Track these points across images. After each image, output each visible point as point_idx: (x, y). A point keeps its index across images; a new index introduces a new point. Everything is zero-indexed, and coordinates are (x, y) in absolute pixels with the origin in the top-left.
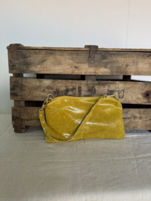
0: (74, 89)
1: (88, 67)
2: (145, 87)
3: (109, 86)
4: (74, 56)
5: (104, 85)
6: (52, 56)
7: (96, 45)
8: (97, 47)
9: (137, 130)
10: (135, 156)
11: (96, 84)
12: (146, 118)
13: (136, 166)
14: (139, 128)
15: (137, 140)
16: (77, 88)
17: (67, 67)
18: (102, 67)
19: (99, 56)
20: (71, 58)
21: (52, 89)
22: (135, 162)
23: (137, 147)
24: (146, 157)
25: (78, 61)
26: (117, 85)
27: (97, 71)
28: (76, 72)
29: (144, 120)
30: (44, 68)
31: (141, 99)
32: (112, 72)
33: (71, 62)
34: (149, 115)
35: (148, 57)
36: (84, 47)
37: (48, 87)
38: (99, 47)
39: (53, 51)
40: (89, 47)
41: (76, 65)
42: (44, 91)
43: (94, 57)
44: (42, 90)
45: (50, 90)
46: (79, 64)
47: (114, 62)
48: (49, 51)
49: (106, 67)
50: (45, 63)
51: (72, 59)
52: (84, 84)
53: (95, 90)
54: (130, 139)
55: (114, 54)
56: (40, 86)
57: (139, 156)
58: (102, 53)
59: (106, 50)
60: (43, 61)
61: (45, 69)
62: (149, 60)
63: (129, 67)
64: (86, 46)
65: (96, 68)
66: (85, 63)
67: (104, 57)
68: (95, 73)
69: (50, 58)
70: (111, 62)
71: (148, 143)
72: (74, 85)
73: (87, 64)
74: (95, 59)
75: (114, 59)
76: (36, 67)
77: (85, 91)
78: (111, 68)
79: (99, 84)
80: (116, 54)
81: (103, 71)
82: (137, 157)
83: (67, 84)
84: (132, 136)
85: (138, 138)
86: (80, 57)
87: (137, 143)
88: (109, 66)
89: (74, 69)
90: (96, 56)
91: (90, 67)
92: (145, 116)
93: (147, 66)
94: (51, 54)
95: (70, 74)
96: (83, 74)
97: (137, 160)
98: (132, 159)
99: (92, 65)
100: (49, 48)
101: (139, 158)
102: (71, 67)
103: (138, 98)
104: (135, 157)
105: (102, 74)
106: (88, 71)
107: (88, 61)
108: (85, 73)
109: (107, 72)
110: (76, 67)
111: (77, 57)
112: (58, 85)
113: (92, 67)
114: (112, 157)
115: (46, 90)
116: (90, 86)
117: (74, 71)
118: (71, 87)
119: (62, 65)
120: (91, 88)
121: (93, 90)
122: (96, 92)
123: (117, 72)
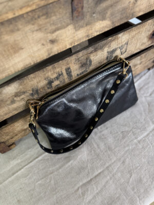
0: (60, 75)
1: (73, 31)
3: (110, 46)
4: (42, 21)
5: (102, 48)
11: (91, 53)
16: (64, 72)
17: (35, 49)
18: (98, 20)
20: (36, 27)
21: (24, 93)
25: (54, 27)
26: (120, 40)
27: (91, 32)
28: (56, 49)
32: (113, 23)
33: (39, 35)
37: (17, 95)
41: (51, 37)
42: (13, 102)
43: (82, 8)
44: (8, 102)
45: (23, 96)
46: (57, 33)
49: (103, 19)
51: (40, 30)
52: (73, 61)
53: (91, 61)
65: (88, 27)
66: (68, 25)
68: (88, 36)
70: (111, 6)
72: (58, 70)
73: (71, 27)
77: (77, 70)
79: (96, 50)
83: (47, 75)
86: (54, 18)
88: (108, 14)
89: (50, 46)
99: (81, 23)
102: (43, 45)
106: (76, 38)
107: (73, 19)
108: (71, 44)
109: (106, 27)
110: (52, 42)
111: (47, 20)
112: (32, 83)
113: (82, 27)
114: (136, 138)
115: (15, 99)
116: (83, 59)
117: (51, 49)
118: (55, 75)
119: (22, 49)
120: (85, 61)
121: (88, 62)
122: (92, 63)
123: (121, 19)
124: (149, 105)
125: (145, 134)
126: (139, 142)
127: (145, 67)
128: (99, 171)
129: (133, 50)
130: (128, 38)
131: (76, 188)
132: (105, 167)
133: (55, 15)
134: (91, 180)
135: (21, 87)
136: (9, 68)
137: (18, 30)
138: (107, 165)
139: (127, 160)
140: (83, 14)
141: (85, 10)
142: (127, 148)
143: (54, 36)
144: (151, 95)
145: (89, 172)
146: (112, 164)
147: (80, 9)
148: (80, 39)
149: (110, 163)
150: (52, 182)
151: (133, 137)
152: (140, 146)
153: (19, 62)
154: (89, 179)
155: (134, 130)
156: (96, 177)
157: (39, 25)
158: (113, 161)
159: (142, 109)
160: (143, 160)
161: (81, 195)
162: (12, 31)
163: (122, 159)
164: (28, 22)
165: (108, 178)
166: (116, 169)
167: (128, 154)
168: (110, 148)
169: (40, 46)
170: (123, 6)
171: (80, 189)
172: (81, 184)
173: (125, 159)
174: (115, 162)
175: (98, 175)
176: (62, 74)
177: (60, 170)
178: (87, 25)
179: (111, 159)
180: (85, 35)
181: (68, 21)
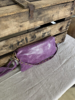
0: (23, 40)
1: (29, 23)
3: (43, 31)
4: (18, 18)
5: (40, 31)
11: (36, 33)
13: (64, 71)
16: (25, 39)
17: (14, 28)
18: (39, 20)
19: (36, 13)
20: (15, 20)
21: (7, 46)
25: (22, 21)
26: (47, 29)
27: (36, 25)
28: (22, 29)
32: (44, 22)
33: (16, 23)
37: (4, 46)
41: (20, 24)
43: (33, 15)
45: (6, 47)
46: (23, 23)
47: (46, 15)
49: (41, 20)
51: (16, 21)
52: (29, 35)
53: (36, 36)
63: (54, 16)
65: (35, 23)
66: (27, 21)
67: (40, 13)
70: (44, 16)
72: (22, 38)
73: (28, 22)
77: (30, 39)
79: (38, 32)
80: (47, 9)
82: (62, 64)
83: (17, 39)
86: (22, 18)
88: (43, 18)
89: (19, 28)
90: (34, 13)
95: (17, 32)
99: (32, 21)
101: (63, 65)
102: (17, 27)
103: (57, 32)
106: (30, 26)
107: (29, 19)
108: (28, 28)
109: (42, 23)
110: (21, 26)
111: (20, 18)
112: (11, 42)
113: (33, 22)
114: (53, 70)
115: (3, 48)
116: (33, 35)
117: (20, 29)
118: (21, 40)
119: (9, 27)
120: (33, 36)
121: (35, 37)
122: (36, 37)
123: (48, 21)
124: (59, 57)
125: (57, 69)
126: (55, 72)
127: (58, 42)
128: (37, 84)
129: (53, 34)
130: (51, 29)
131: (26, 91)
132: (39, 82)
133: (23, 17)
134: (33, 87)
135: (6, 43)
136: (2, 34)
137: (8, 20)
138: (40, 81)
139: (49, 79)
140: (33, 18)
141: (34, 16)
142: (49, 74)
143: (22, 24)
144: (60, 53)
145: (32, 84)
146: (43, 80)
147: (32, 16)
148: (32, 27)
149: (42, 80)
150: (15, 88)
151: (52, 70)
152: (55, 74)
153: (7, 32)
154: (32, 87)
155: (53, 67)
156: (35, 86)
157: (16, 20)
158: (43, 79)
159: (57, 58)
160: (56, 79)
161: (28, 94)
162: (6, 20)
163: (47, 79)
164: (12, 18)
165: (41, 86)
166: (44, 83)
167: (50, 76)
168: (42, 74)
169: (16, 27)
170: (48, 17)
171: (27, 92)
172: (28, 89)
173: (48, 79)
174: (44, 80)
175: (36, 85)
176: (24, 40)
177: (19, 83)
178: (34, 22)
179: (42, 79)
180: (33, 25)
181: (27, 19)
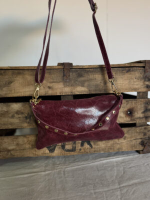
2: (127, 104)
6: (21, 77)
7: (70, 62)
8: (71, 64)
9: (122, 152)
10: (119, 185)
12: (131, 137)
14: (124, 149)
15: (123, 164)
22: (118, 193)
23: (123, 173)
24: (130, 185)
29: (129, 140)
30: (11, 91)
31: (123, 118)
34: (134, 135)
35: (127, 72)
36: (56, 65)
38: (74, 65)
39: (21, 71)
40: (63, 64)
48: (16, 71)
50: (12, 84)
54: (115, 164)
55: (90, 72)
56: (7, 112)
57: (124, 185)
58: (77, 71)
59: (81, 67)
60: (10, 82)
61: (13, 92)
62: (129, 76)
64: (59, 64)
69: (18, 79)
71: (134, 167)
74: (71, 77)
75: (91, 76)
76: (2, 89)
78: (88, 86)
81: (80, 90)
84: (117, 159)
85: (123, 162)
87: (122, 169)
91: (65, 86)
92: (129, 136)
93: (127, 82)
94: (19, 74)
96: (58, 94)
97: (120, 190)
98: (115, 189)
100: (16, 67)
104: (119, 187)
105: (79, 93)
